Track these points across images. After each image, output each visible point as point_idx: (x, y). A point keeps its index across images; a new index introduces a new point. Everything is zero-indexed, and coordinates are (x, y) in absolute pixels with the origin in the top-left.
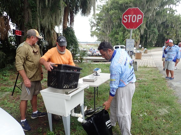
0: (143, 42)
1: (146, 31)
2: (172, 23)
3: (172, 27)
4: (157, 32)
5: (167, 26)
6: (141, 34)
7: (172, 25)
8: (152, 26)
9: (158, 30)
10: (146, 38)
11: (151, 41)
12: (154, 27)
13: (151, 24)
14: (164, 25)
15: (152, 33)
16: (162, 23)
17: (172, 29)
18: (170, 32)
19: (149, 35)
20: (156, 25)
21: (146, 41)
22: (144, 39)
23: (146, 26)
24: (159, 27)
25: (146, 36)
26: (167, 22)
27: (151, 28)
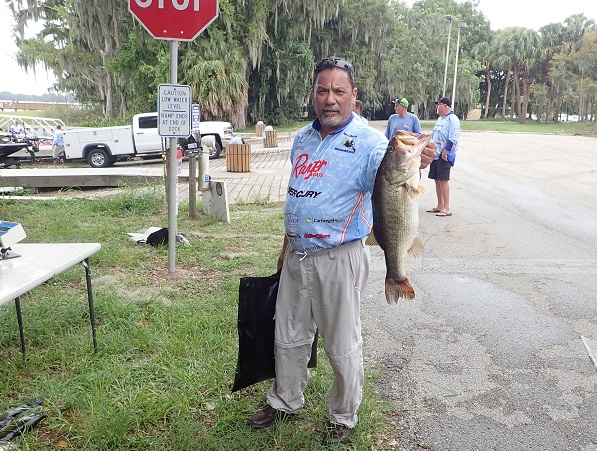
0: (262, 100)
1: (271, 52)
2: (361, 25)
3: (362, 43)
4: (311, 58)
5: (347, 38)
6: (250, 64)
7: (361, 34)
8: (292, 32)
9: (315, 50)
10: (272, 82)
11: (291, 96)
12: (301, 39)
13: (289, 25)
14: (336, 30)
15: (294, 63)
16: (328, 25)
17: (364, 50)
18: (358, 63)
19: (284, 72)
20: (304, 31)
21: (272, 94)
22: (265, 89)
23: (270, 30)
24: (317, 40)
25: (270, 72)
26: (345, 19)
27: (287, 42)
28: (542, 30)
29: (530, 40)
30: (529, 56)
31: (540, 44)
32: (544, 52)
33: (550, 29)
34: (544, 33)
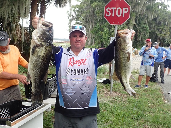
1: (136, 27)
2: (164, 19)
3: (165, 24)
4: (148, 29)
5: (160, 23)
7: (164, 22)
8: (143, 22)
9: (149, 27)
10: (136, 36)
11: (141, 40)
12: (145, 24)
13: (142, 20)
14: (156, 21)
15: (143, 30)
16: (154, 19)
17: (165, 26)
18: (163, 30)
19: (140, 33)
20: (146, 21)
21: (136, 39)
23: (136, 21)
24: (150, 24)
26: (159, 18)
27: (141, 25)
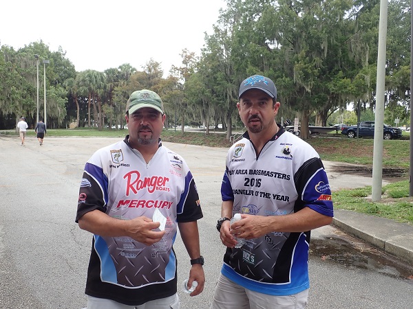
28: (106, 72)
29: (99, 78)
30: (99, 88)
31: (105, 80)
32: (109, 85)
33: (110, 72)
34: (107, 74)
